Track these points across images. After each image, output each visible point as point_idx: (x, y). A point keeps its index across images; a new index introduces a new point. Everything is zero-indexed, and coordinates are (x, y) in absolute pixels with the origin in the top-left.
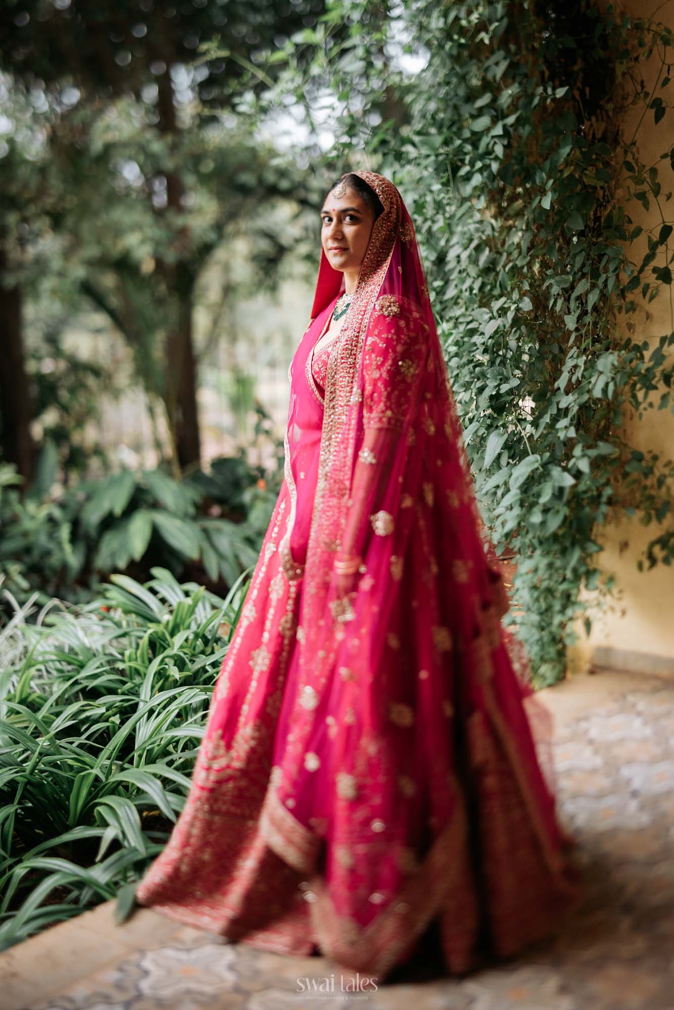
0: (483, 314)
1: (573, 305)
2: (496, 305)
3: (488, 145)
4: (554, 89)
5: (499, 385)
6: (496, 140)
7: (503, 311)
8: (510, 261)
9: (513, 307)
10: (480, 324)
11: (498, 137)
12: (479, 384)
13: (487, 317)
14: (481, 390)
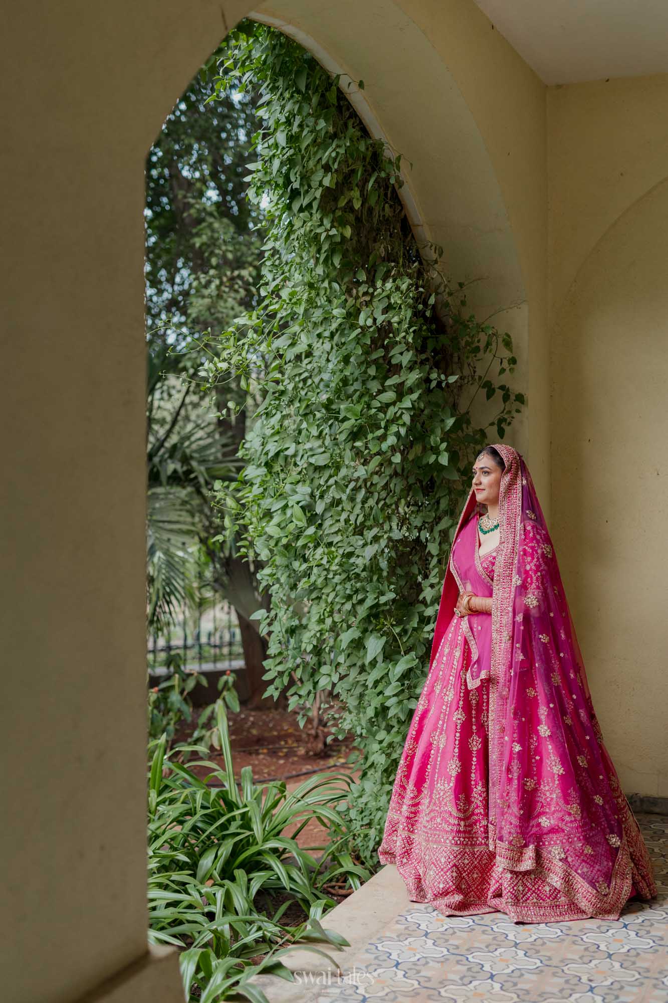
0: (358, 541)
1: (437, 535)
2: (369, 534)
3: (396, 413)
4: (447, 377)
5: (378, 597)
6: (404, 411)
7: (376, 539)
8: (381, 500)
9: (386, 536)
10: (356, 549)
11: (406, 409)
12: (360, 597)
13: (361, 543)
14: (361, 602)
